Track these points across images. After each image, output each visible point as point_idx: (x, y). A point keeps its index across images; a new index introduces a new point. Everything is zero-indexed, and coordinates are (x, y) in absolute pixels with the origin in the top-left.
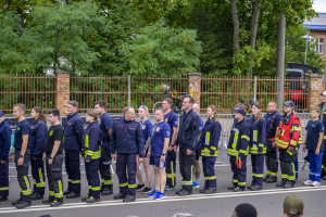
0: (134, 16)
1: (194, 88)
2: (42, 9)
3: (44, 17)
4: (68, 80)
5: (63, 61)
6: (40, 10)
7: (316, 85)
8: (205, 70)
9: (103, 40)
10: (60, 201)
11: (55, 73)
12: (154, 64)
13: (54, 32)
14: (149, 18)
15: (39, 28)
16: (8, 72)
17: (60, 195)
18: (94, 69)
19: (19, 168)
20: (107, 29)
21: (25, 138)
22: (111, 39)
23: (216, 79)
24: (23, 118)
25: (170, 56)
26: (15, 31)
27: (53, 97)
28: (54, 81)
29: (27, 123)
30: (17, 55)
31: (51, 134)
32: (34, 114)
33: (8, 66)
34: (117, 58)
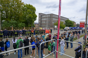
1: (25, 28)
4: (13, 28)
5: (12, 26)
8: (25, 27)
12: (21, 26)
13: (11, 23)
14: (20, 22)
18: (16, 27)
20: (17, 23)
22: (17, 24)
25: (23, 26)
28: (11, 28)
33: (7, 26)
34: (18, 26)
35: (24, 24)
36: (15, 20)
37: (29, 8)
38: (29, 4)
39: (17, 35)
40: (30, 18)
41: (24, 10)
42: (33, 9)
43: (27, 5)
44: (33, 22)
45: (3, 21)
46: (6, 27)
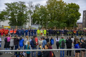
0: (61, 22)
1: (66, 28)
4: (56, 27)
7: (77, 28)
9: (59, 24)
12: (62, 26)
14: (62, 22)
18: (58, 26)
20: (59, 23)
23: (68, 27)
28: (54, 27)
33: (51, 26)
35: (66, 24)
36: (57, 20)
37: (71, 7)
38: (72, 3)
39: (59, 34)
40: (72, 17)
41: (66, 10)
42: (76, 7)
43: (69, 4)
44: (76, 21)
45: (48, 22)
46: (50, 27)
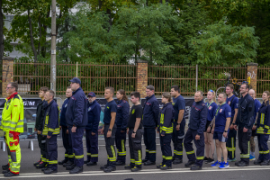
0: (202, 15)
1: (252, 76)
2: (127, 9)
3: (128, 16)
4: (146, 68)
5: (142, 53)
6: (125, 10)
8: (261, 61)
10: (139, 167)
11: (136, 62)
12: (217, 55)
13: (136, 28)
14: (215, 17)
15: (124, 25)
16: (98, 61)
17: (139, 162)
18: (169, 59)
19: (107, 139)
20: (179, 26)
21: (114, 115)
22: (183, 34)
24: (112, 99)
25: (231, 49)
26: (104, 28)
27: (134, 82)
28: (135, 69)
29: (115, 103)
30: (105, 47)
31: (133, 112)
32: (119, 95)
33: (98, 55)
34: (188, 50)
35: (248, 31)
45: (74, 11)
46: (91, 63)
